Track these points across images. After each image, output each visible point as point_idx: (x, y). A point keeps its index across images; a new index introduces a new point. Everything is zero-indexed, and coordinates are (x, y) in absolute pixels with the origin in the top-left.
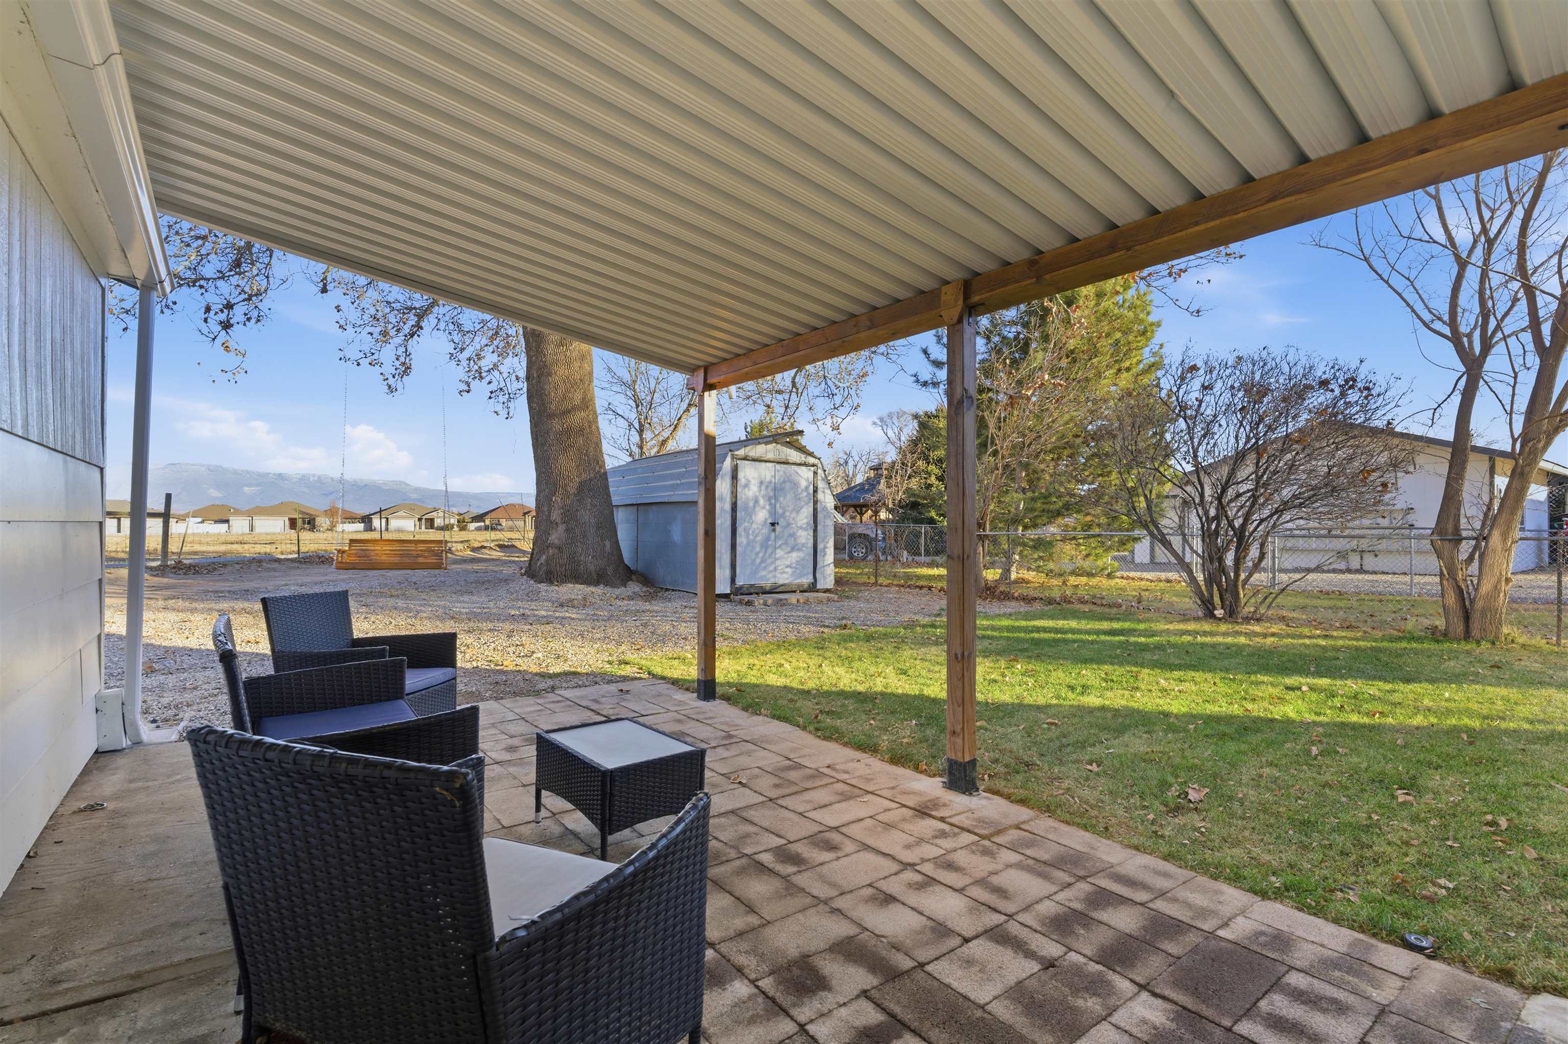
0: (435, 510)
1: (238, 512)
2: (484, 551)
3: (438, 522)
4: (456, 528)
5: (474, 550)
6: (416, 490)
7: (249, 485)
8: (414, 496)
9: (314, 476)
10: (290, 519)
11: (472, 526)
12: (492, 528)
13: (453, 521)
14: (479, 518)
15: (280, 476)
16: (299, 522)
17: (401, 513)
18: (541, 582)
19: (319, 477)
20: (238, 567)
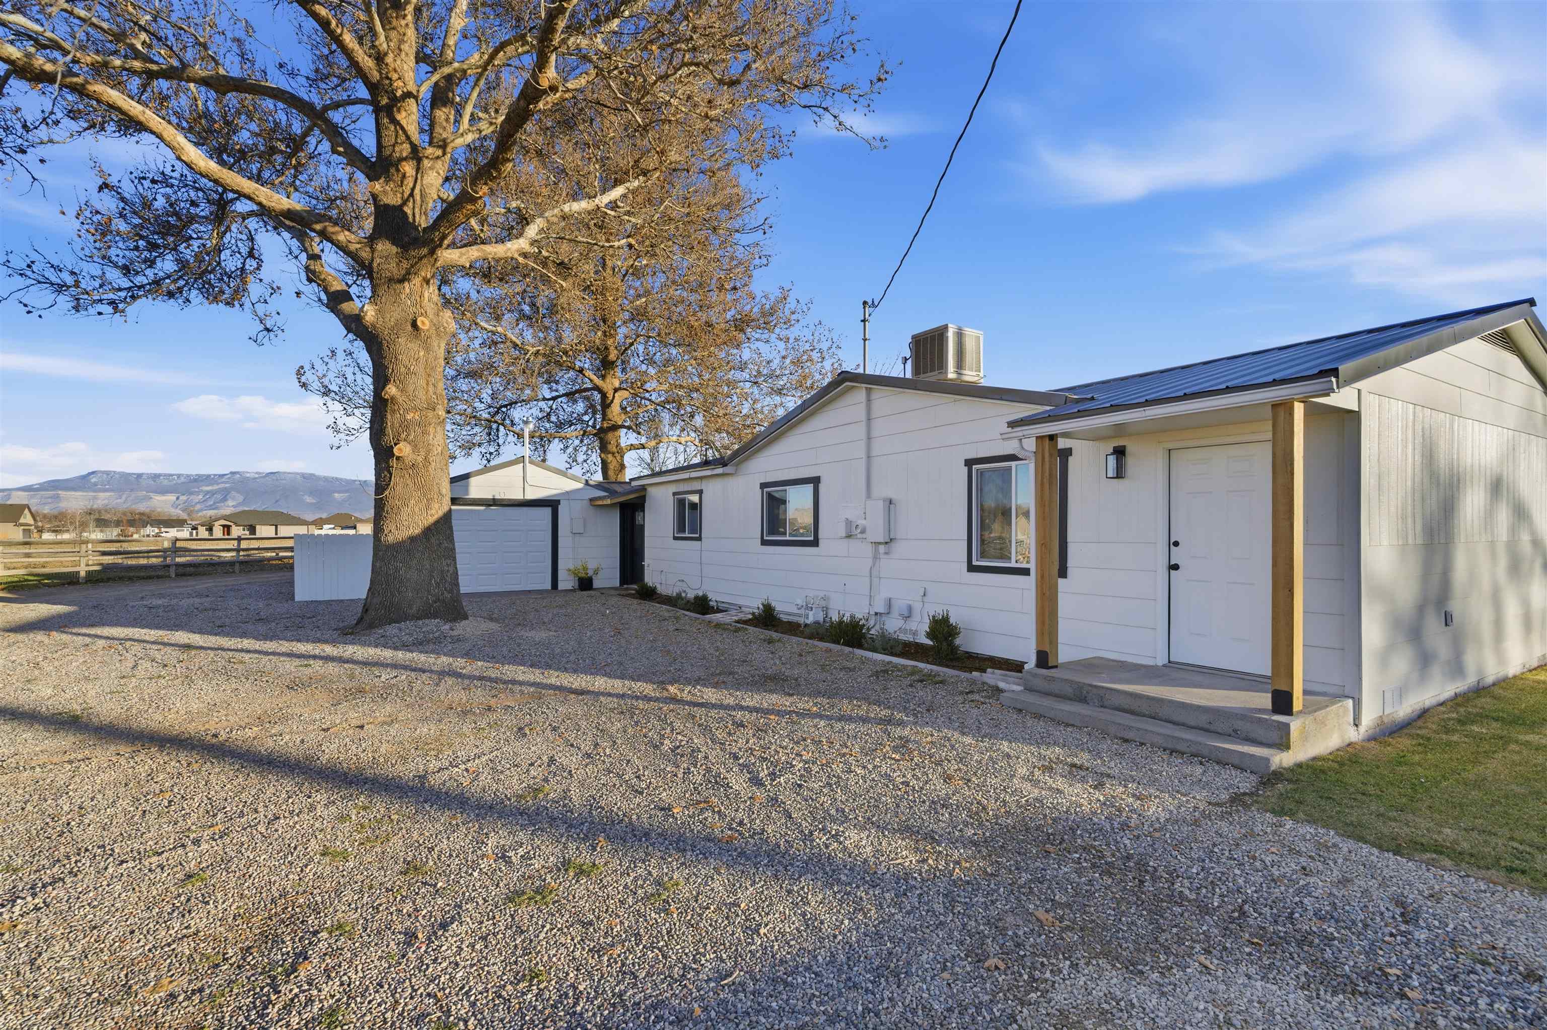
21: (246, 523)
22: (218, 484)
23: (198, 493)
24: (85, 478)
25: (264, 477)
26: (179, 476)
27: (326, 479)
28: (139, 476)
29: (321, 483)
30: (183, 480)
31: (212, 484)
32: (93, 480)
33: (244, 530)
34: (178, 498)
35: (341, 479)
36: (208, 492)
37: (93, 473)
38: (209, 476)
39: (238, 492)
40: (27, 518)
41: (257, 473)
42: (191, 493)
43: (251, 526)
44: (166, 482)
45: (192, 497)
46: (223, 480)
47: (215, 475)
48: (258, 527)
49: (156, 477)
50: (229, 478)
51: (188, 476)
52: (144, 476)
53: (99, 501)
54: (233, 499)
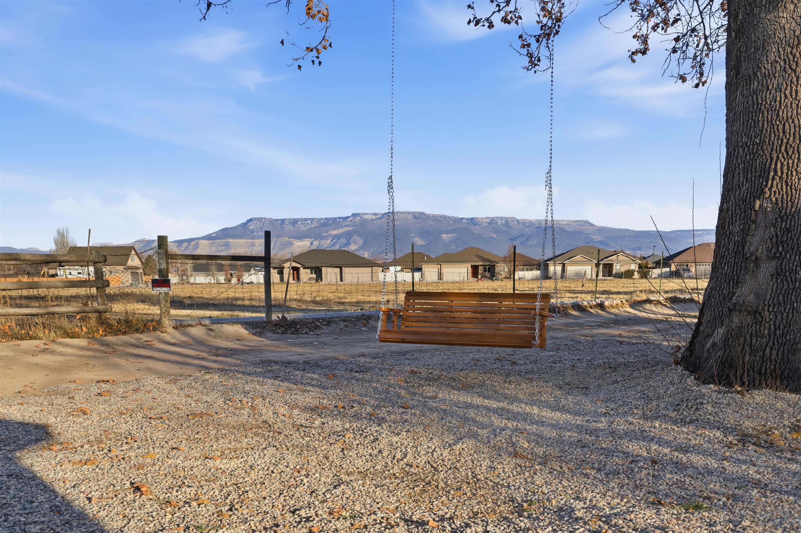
0: (615, 253)
1: (430, 261)
2: (648, 306)
3: (617, 268)
4: (636, 275)
5: (635, 304)
6: (601, 230)
7: (447, 232)
8: (598, 238)
9: (501, 218)
10: (472, 266)
11: (656, 272)
12: (677, 274)
13: (634, 267)
14: (666, 261)
15: (472, 221)
16: (481, 270)
17: (578, 258)
18: (706, 382)
19: (506, 219)
20: (342, 324)
21: (314, 265)
22: (342, 227)
23: (326, 237)
24: (245, 225)
25: (380, 218)
26: (312, 220)
27: (435, 218)
28: (283, 221)
29: (431, 222)
30: (315, 224)
31: (337, 228)
32: (251, 227)
33: (311, 273)
34: (312, 243)
35: (449, 218)
36: (335, 236)
37: (250, 220)
38: (335, 219)
39: (359, 235)
40: (134, 261)
41: (374, 214)
42: (322, 238)
43: (317, 268)
44: (303, 228)
45: (323, 242)
46: (347, 223)
47: (339, 218)
48: (324, 270)
49: (294, 222)
50: (351, 221)
51: (319, 220)
52: (287, 222)
53: (256, 248)
54: (355, 243)
